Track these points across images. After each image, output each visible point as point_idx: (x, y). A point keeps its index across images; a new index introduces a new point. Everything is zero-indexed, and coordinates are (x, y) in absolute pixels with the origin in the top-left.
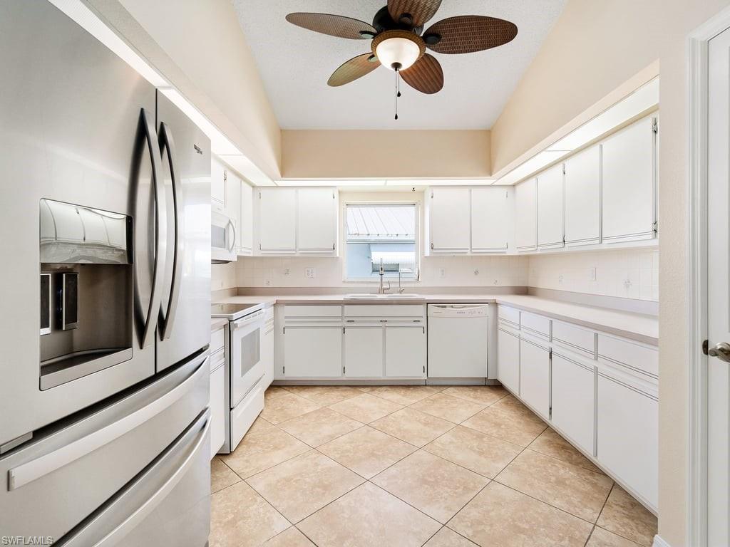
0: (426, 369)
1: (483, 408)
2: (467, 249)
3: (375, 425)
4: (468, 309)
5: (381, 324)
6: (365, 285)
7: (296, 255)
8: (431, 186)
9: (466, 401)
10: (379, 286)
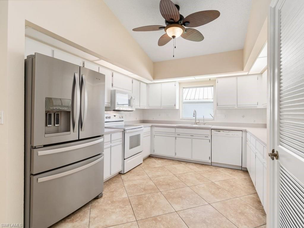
0: (211, 158)
1: (232, 178)
2: (235, 105)
3: (177, 175)
4: (231, 133)
5: (190, 137)
6: (189, 121)
7: (161, 108)
8: (217, 78)
9: (225, 174)
10: (194, 121)
